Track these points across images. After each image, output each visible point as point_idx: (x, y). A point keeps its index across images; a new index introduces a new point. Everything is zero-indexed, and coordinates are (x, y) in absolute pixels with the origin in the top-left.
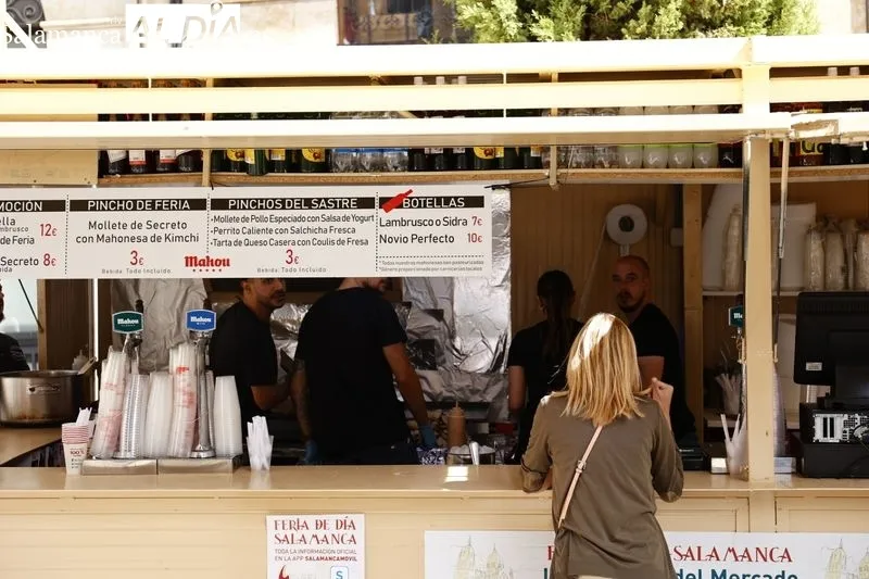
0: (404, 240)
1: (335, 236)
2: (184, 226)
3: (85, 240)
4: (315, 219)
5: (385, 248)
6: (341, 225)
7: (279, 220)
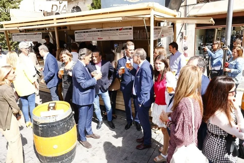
0: (122, 35)
1: (114, 34)
2: (98, 34)
3: (88, 36)
4: (112, 32)
5: (120, 36)
6: (115, 33)
7: (108, 33)
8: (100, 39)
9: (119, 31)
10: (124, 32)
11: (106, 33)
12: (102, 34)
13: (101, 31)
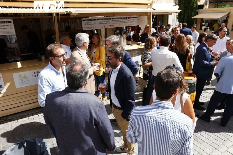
8: (112, 26)
9: (127, 19)
10: (131, 20)
11: (117, 20)
12: (113, 21)
13: (113, 19)
